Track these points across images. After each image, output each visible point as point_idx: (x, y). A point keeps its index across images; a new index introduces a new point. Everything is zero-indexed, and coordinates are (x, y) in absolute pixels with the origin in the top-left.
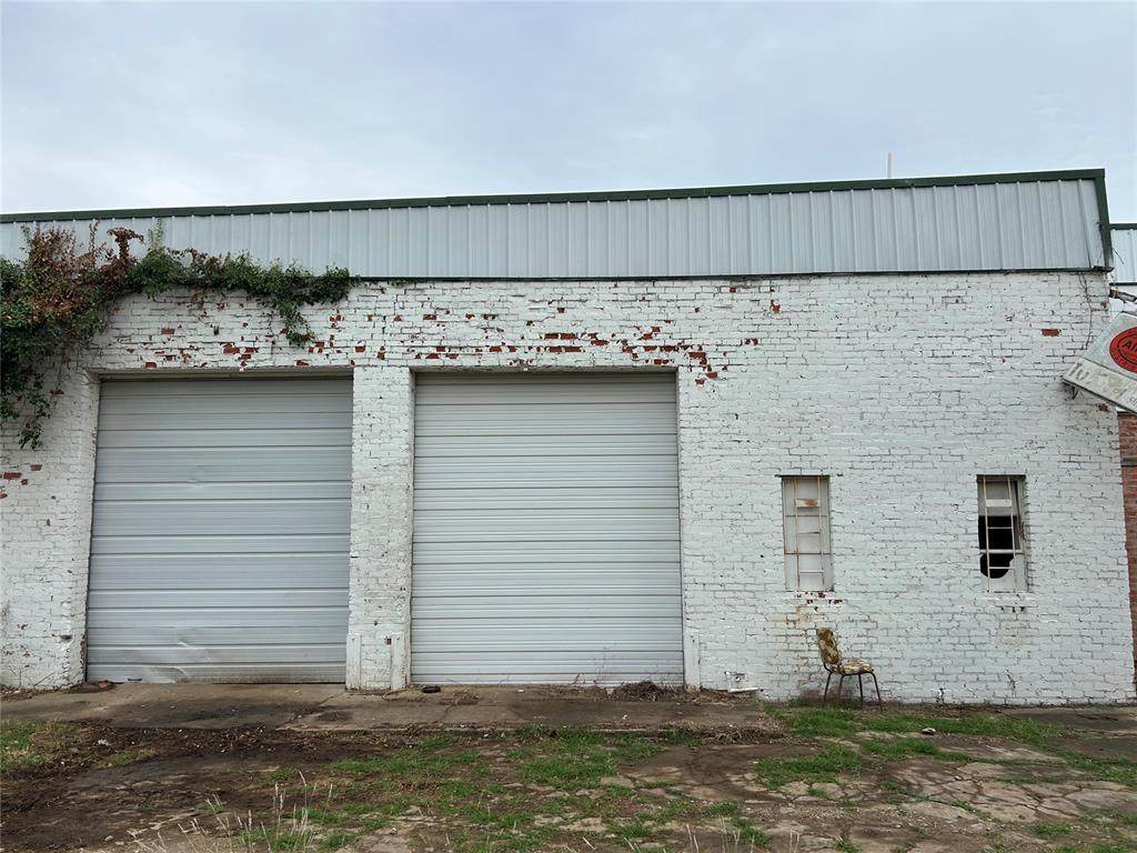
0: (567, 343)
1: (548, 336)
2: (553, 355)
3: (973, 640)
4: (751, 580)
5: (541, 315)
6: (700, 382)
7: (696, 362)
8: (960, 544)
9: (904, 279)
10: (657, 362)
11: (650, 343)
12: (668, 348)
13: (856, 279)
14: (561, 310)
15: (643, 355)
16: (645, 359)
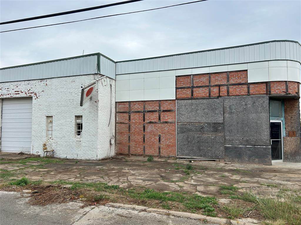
0: (18, 93)
1: (16, 91)
2: (16, 95)
3: (72, 147)
4: (41, 135)
5: (14, 88)
6: (35, 99)
7: (35, 95)
8: (71, 129)
9: (66, 78)
10: (30, 95)
11: (29, 92)
12: (31, 93)
13: (59, 78)
14: (17, 87)
15: (28, 94)
16: (28, 95)
